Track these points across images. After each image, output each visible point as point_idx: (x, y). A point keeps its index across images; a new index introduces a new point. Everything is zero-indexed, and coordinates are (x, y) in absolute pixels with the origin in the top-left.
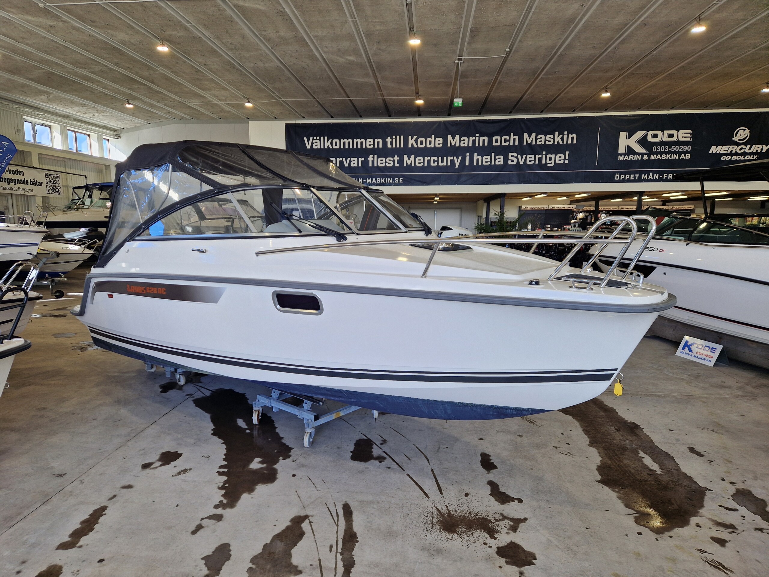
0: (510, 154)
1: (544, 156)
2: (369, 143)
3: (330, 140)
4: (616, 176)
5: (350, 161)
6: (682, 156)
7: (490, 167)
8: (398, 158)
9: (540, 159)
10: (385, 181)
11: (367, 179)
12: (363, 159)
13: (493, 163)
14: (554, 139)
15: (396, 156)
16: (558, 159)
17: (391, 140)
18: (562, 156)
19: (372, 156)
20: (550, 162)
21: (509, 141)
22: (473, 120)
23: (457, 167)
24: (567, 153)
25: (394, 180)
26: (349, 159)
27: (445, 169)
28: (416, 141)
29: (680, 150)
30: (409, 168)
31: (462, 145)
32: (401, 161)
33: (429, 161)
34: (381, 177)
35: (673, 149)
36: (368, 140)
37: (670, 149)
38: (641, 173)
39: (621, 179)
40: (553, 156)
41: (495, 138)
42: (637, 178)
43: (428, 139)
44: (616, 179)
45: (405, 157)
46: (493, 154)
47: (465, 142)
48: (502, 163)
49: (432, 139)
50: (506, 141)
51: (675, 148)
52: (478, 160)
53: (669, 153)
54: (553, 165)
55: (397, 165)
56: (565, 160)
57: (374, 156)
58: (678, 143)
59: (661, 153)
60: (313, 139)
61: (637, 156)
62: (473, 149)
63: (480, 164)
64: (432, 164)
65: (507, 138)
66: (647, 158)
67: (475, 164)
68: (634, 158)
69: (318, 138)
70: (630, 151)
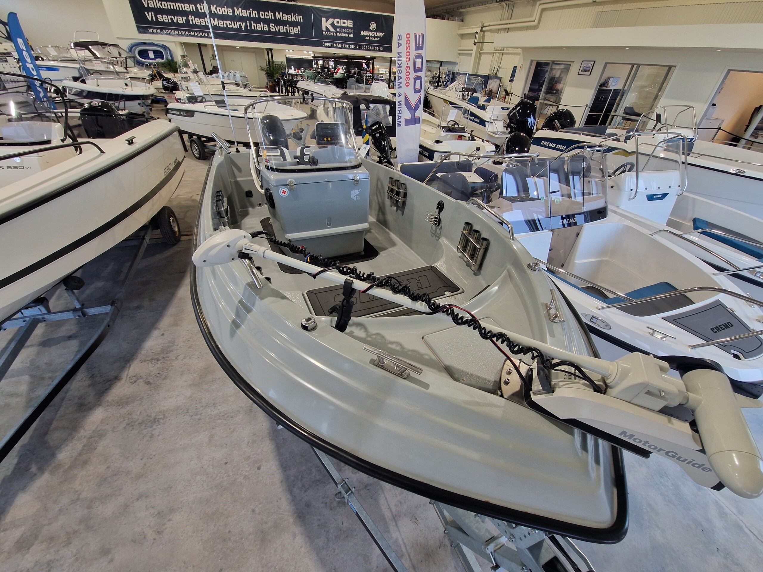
0: (271, 24)
1: (288, 28)
2: (187, 7)
3: (160, 2)
4: (323, 44)
6: (350, 35)
7: (261, 32)
10: (203, 35)
11: (191, 32)
12: (185, 18)
13: (263, 29)
14: (292, 18)
16: (295, 30)
17: (200, 6)
18: (297, 28)
23: (243, 29)
25: (208, 35)
26: (176, 17)
27: (236, 30)
28: (216, 9)
29: (349, 32)
30: (216, 27)
33: (226, 24)
36: (185, 5)
38: (334, 43)
40: (292, 28)
41: (261, 13)
42: (332, 46)
43: (223, 9)
45: (212, 19)
46: (262, 23)
47: (245, 13)
48: (267, 29)
49: (226, 9)
52: (254, 26)
53: (344, 33)
54: (293, 33)
56: (298, 31)
57: (192, 16)
58: (348, 28)
59: (341, 33)
61: (331, 33)
63: (256, 29)
64: (228, 26)
65: (268, 14)
66: (335, 35)
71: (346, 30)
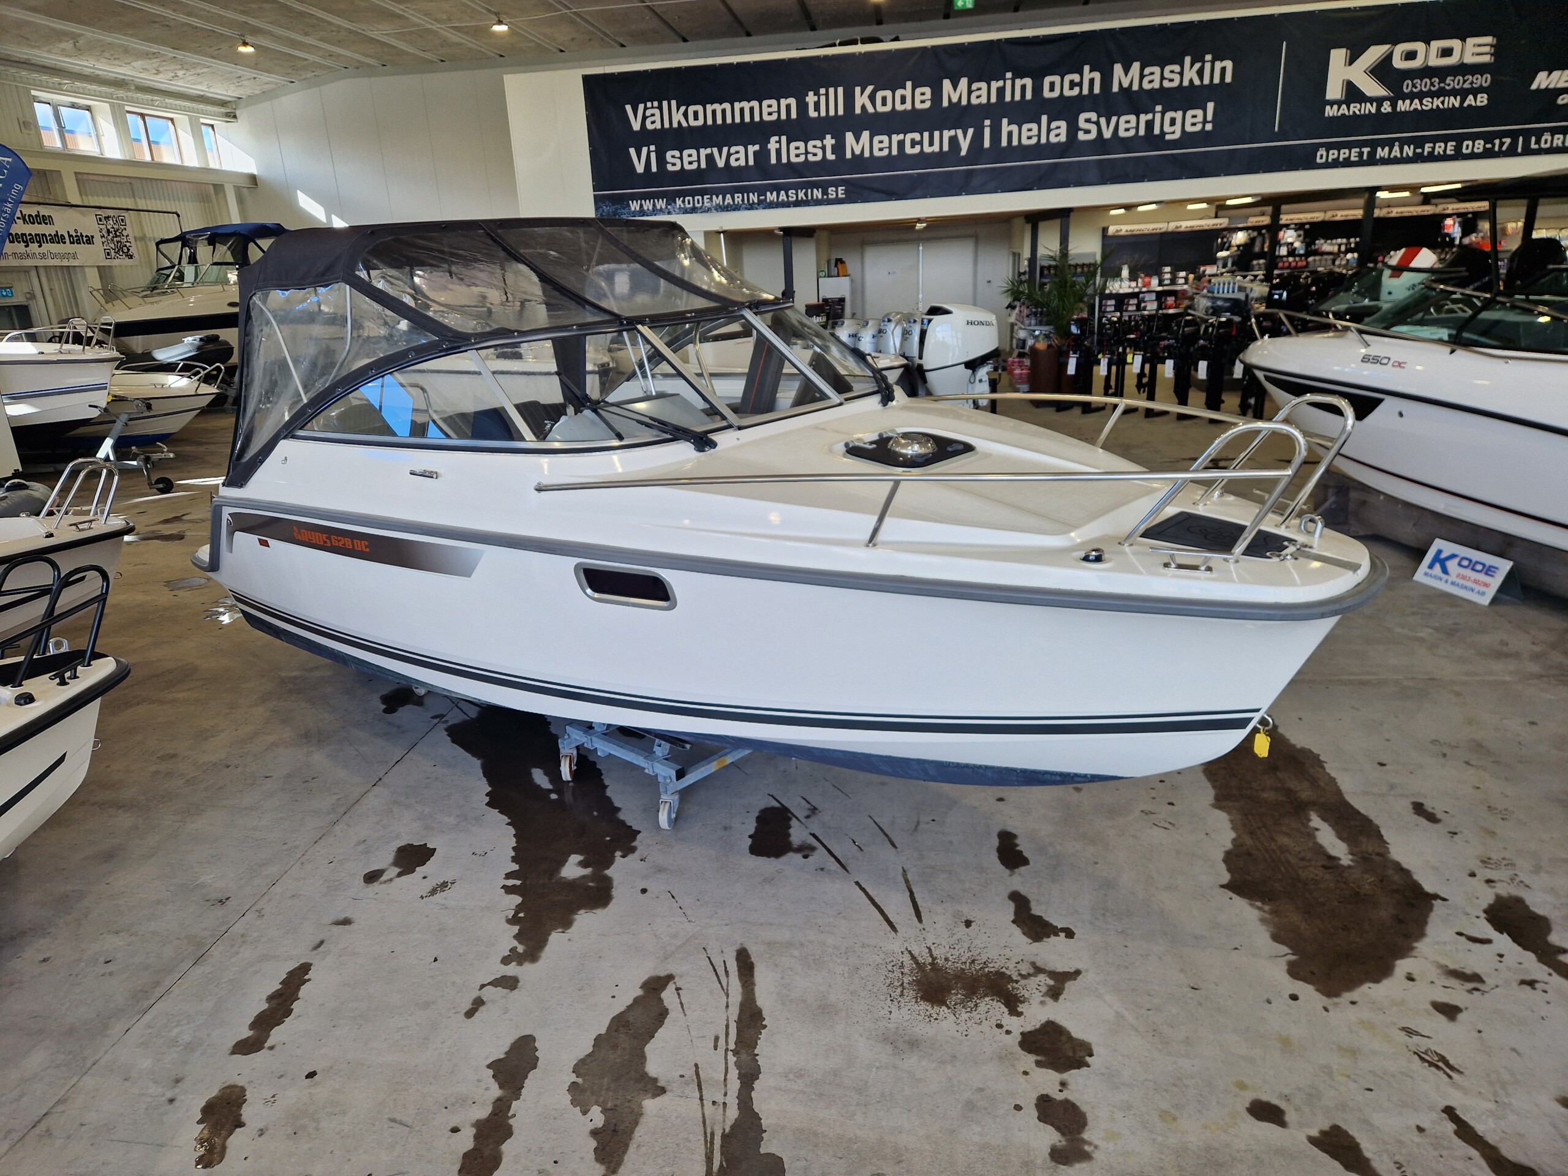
0: (1083, 117)
1: (1158, 116)
2: (769, 110)
3: (683, 108)
4: (1319, 154)
5: (729, 155)
6: (1470, 100)
7: (1039, 150)
8: (833, 141)
9: (1150, 125)
10: (807, 196)
11: (768, 194)
12: (757, 147)
13: (1043, 140)
14: (1181, 74)
15: (828, 137)
16: (1189, 120)
17: (816, 98)
18: (1199, 113)
19: (776, 138)
20: (1172, 129)
21: (1080, 84)
22: (999, 41)
23: (963, 153)
24: (1210, 106)
25: (825, 193)
26: (725, 149)
27: (939, 158)
28: (872, 98)
29: (1467, 86)
30: (859, 162)
31: (974, 101)
32: (839, 148)
33: (901, 144)
34: (797, 187)
35: (1449, 85)
36: (765, 103)
37: (1442, 85)
38: (1374, 145)
39: (1330, 160)
40: (1178, 115)
41: (1048, 80)
42: (1365, 157)
43: (899, 92)
44: (1318, 160)
45: (849, 137)
46: (1044, 118)
47: (982, 93)
48: (1063, 138)
49: (908, 92)
50: (1072, 84)
51: (1453, 81)
52: (1010, 134)
53: (1441, 93)
54: (1177, 135)
55: (831, 157)
56: (1205, 122)
57: (780, 139)
58: (1463, 69)
59: (1421, 96)
60: (646, 109)
61: (1368, 105)
62: (998, 110)
63: (1015, 143)
64: (908, 150)
65: (1076, 77)
66: (1389, 110)
67: (1004, 143)
68: (1360, 111)
69: (656, 104)
70: (1353, 93)
71: (1451, 83)
